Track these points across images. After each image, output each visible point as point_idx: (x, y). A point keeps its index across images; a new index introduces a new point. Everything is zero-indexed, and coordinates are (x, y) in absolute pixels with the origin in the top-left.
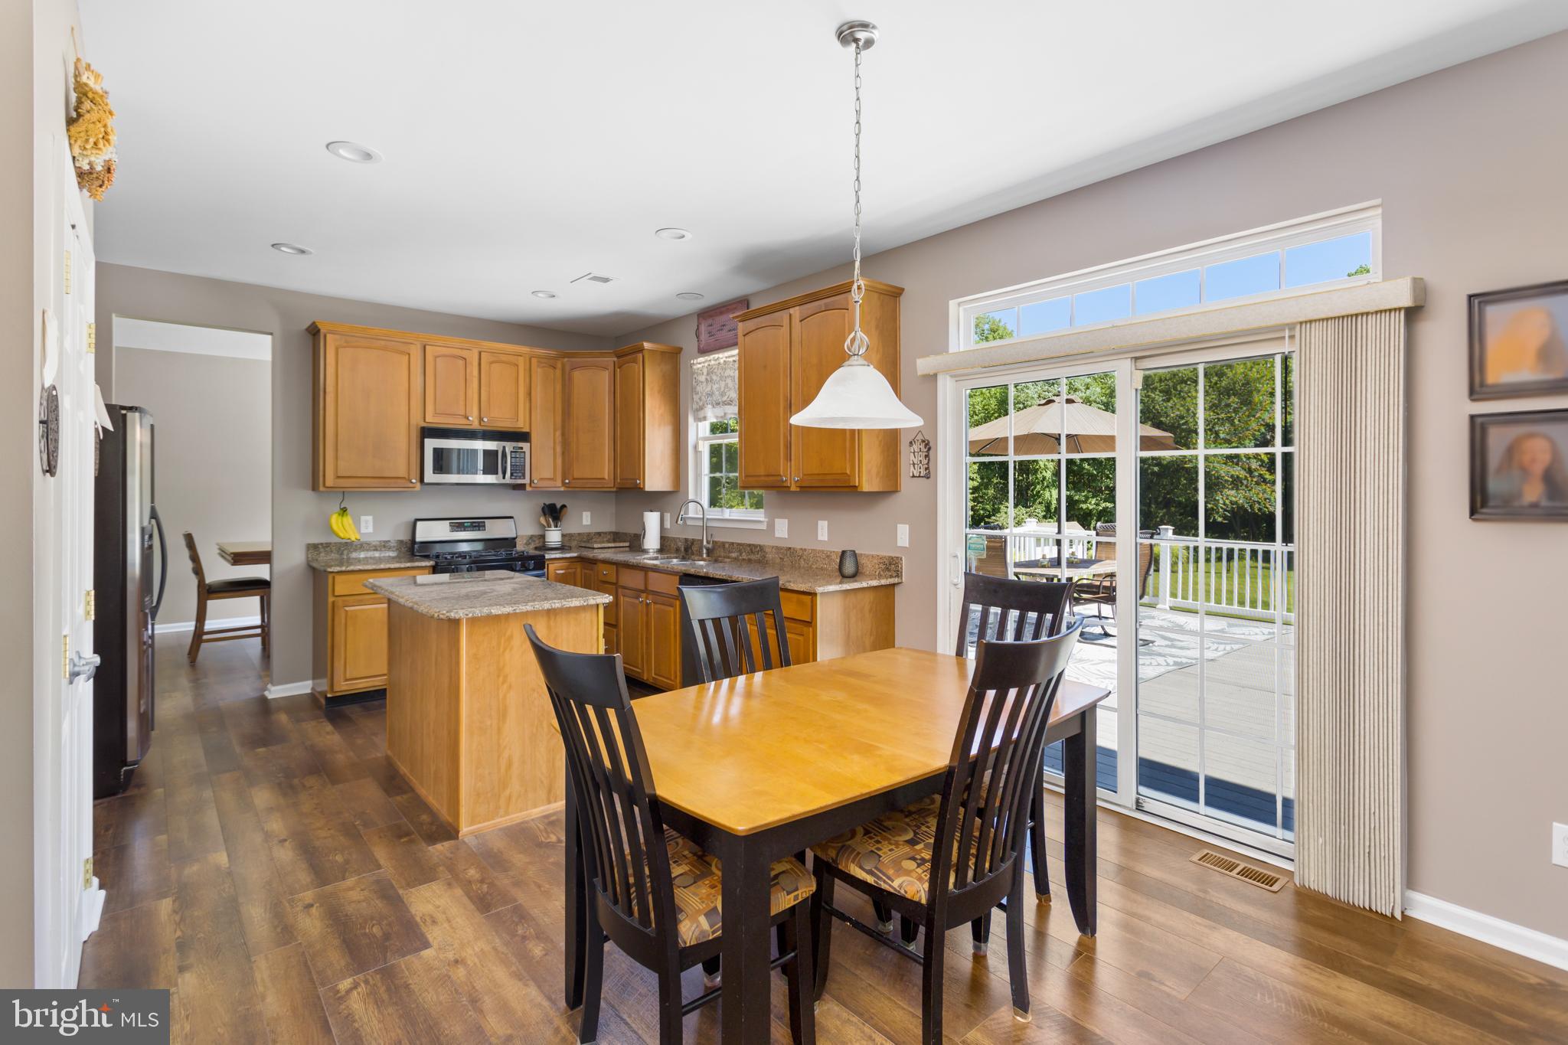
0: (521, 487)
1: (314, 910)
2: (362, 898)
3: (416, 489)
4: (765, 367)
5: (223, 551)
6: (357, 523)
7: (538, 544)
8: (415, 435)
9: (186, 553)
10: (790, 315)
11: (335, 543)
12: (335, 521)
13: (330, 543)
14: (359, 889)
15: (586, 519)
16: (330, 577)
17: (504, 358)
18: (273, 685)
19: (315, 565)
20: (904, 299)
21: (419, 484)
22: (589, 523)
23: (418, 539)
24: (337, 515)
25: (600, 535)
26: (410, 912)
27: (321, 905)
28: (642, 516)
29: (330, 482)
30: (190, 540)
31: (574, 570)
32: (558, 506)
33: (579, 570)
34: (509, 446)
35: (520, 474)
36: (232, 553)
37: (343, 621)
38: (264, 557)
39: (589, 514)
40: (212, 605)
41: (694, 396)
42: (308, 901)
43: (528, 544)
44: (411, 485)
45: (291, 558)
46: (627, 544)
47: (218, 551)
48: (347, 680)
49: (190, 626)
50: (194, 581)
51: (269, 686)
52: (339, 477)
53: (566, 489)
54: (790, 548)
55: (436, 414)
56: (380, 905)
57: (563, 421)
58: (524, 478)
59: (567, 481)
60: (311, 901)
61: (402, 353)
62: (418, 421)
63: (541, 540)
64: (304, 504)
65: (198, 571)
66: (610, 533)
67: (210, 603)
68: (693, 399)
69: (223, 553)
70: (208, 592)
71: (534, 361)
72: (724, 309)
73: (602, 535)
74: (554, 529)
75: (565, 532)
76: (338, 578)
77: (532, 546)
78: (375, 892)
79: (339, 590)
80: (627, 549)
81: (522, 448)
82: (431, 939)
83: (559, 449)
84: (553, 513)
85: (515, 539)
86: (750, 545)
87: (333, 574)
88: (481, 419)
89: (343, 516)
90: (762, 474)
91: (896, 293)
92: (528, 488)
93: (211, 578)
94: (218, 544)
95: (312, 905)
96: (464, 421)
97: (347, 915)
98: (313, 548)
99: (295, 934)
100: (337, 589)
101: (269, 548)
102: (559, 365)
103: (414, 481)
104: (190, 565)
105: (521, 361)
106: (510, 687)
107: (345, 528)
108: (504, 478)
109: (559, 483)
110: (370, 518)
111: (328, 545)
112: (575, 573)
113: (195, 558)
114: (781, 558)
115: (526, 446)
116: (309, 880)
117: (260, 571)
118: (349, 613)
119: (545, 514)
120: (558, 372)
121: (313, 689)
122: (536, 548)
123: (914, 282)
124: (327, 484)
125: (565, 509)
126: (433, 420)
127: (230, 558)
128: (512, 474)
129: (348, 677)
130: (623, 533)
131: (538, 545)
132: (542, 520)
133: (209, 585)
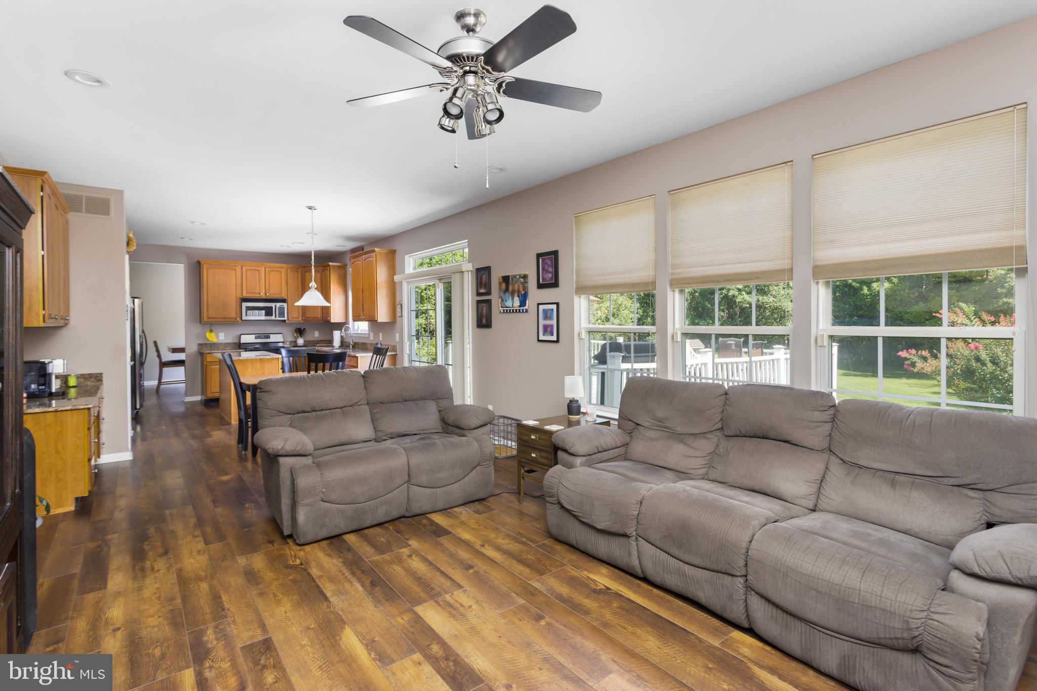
0: (284, 321)
3: (239, 322)
5: (169, 347)
6: (217, 336)
7: (294, 344)
8: (239, 301)
9: (154, 349)
10: (362, 258)
11: (209, 343)
12: (208, 335)
15: (317, 334)
17: (275, 269)
18: (190, 397)
19: (201, 351)
20: (397, 253)
21: (240, 320)
22: (318, 336)
23: (242, 342)
24: (209, 332)
28: (333, 333)
29: (205, 319)
30: (155, 343)
32: (302, 329)
34: (277, 304)
35: (283, 316)
36: (171, 349)
38: (182, 350)
39: (318, 332)
40: (165, 370)
43: (289, 344)
44: (237, 321)
45: (193, 348)
46: (331, 345)
48: (211, 394)
49: (157, 380)
50: (158, 361)
51: (185, 397)
52: (209, 318)
53: (305, 322)
55: (247, 293)
58: (285, 318)
59: (304, 318)
61: (233, 270)
62: (239, 295)
64: (197, 329)
65: (159, 356)
66: (328, 340)
70: (163, 365)
71: (289, 270)
72: (357, 250)
74: (300, 338)
75: (306, 340)
76: (208, 355)
77: (291, 345)
79: (209, 360)
81: (283, 305)
84: (300, 332)
85: (283, 342)
86: (364, 343)
87: (206, 354)
88: (266, 294)
89: (211, 333)
91: (394, 252)
92: (287, 322)
93: (164, 360)
94: (167, 345)
96: (258, 295)
98: (200, 345)
100: (207, 359)
101: (184, 347)
102: (300, 271)
103: (238, 319)
104: (156, 354)
105: (283, 270)
107: (212, 337)
108: (276, 317)
109: (300, 319)
110: (222, 334)
111: (206, 344)
113: (158, 351)
115: (285, 305)
117: (181, 356)
118: (212, 368)
119: (295, 332)
120: (300, 274)
121: (201, 397)
122: (293, 346)
123: (399, 247)
124: (205, 321)
125: (305, 330)
126: (245, 295)
127: (170, 351)
128: (279, 316)
129: (211, 392)
130: (325, 340)
132: (295, 335)
133: (164, 362)
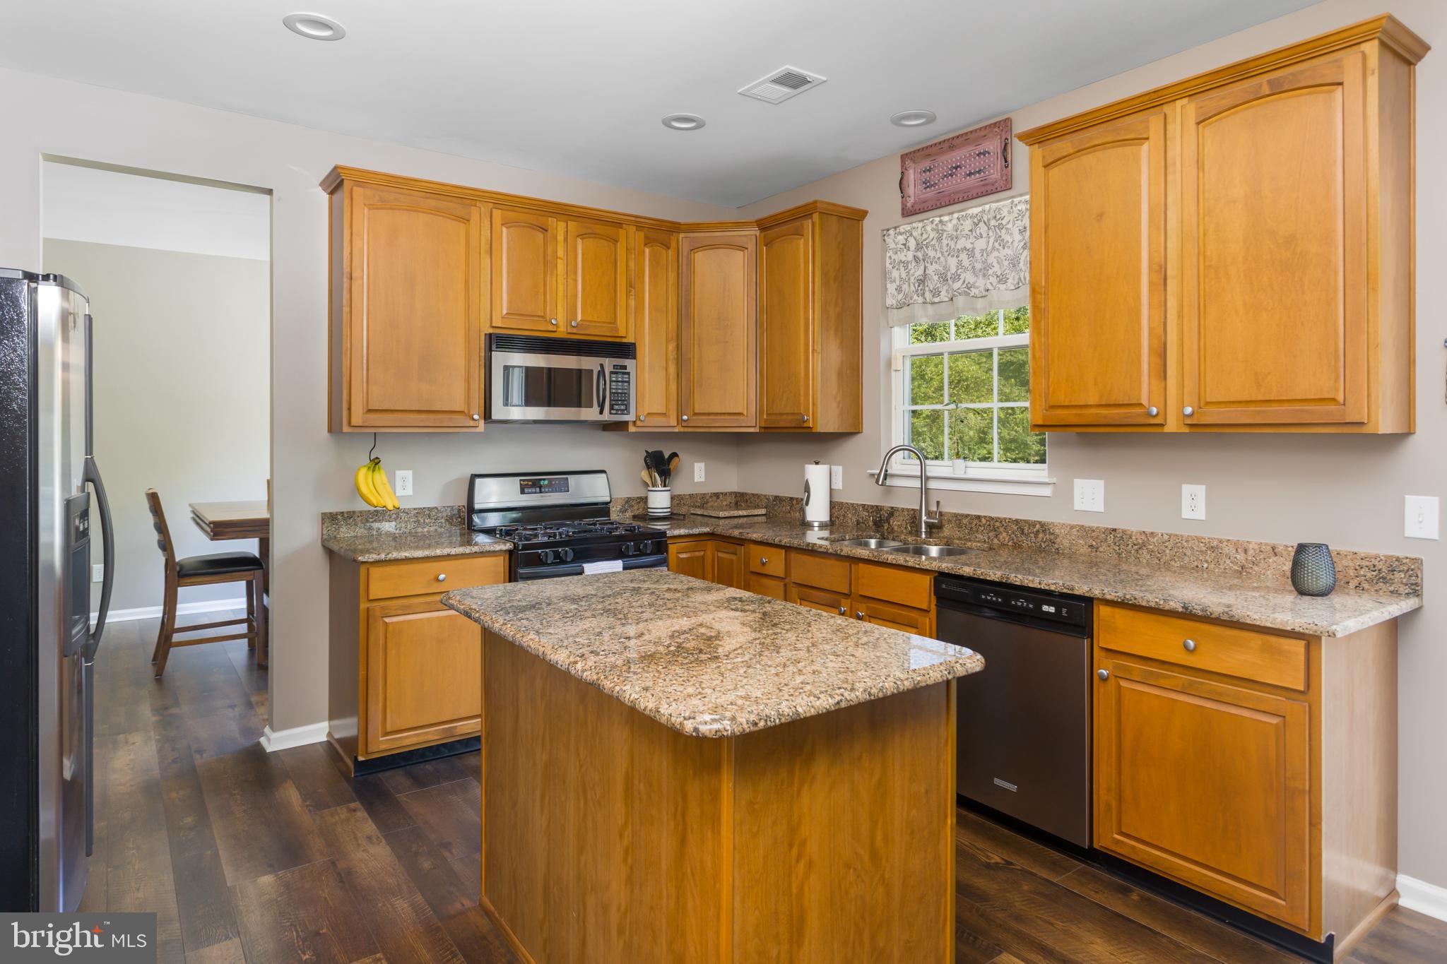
0: (620, 427)
3: (478, 430)
4: (1100, 216)
5: (198, 516)
6: (392, 481)
7: (637, 510)
8: (477, 347)
9: (150, 519)
10: (1165, 115)
11: (361, 512)
12: (364, 478)
13: (354, 512)
15: (700, 473)
16: (363, 569)
17: (599, 229)
18: (273, 729)
19: (335, 547)
21: (482, 422)
22: (703, 479)
23: (477, 505)
24: (366, 469)
25: (718, 498)
28: (803, 471)
29: (356, 419)
30: (154, 502)
31: (702, 553)
32: (666, 456)
33: (709, 553)
34: (608, 363)
35: (623, 407)
36: (210, 523)
37: (382, 641)
39: (702, 465)
41: (889, 286)
43: (623, 511)
44: (472, 423)
45: (300, 532)
46: (763, 511)
47: (192, 515)
48: (387, 734)
49: (155, 612)
50: (160, 559)
51: (267, 730)
52: (370, 411)
53: (682, 430)
54: (1115, 530)
55: (512, 315)
57: (679, 327)
58: (628, 414)
59: (685, 417)
61: (459, 219)
62: (482, 326)
63: (642, 504)
65: (166, 545)
66: (731, 493)
67: (182, 591)
68: (886, 289)
69: (198, 519)
70: (179, 575)
71: (640, 235)
72: (960, 140)
73: (721, 496)
74: (660, 488)
75: (676, 494)
76: (375, 572)
77: (629, 514)
79: (376, 592)
80: (763, 519)
81: (625, 367)
83: (672, 369)
84: (660, 465)
85: (607, 503)
86: (1017, 522)
87: (368, 566)
88: (569, 323)
89: (373, 471)
90: (1092, 401)
92: (632, 429)
93: (182, 555)
94: (190, 505)
96: (544, 326)
98: (330, 519)
100: (372, 588)
101: (264, 514)
102: (673, 243)
103: (476, 417)
104: (155, 536)
105: (621, 236)
106: (810, 865)
107: (376, 489)
108: (601, 412)
109: (673, 420)
110: (409, 474)
111: (352, 515)
112: (703, 558)
113: (161, 527)
114: (1091, 546)
115: (629, 364)
117: (248, 547)
118: (390, 628)
119: (648, 467)
120: (674, 255)
121: (329, 734)
122: (635, 517)
124: (353, 423)
125: (676, 459)
126: (504, 322)
127: (209, 530)
128: (612, 408)
129: (389, 729)
130: (753, 495)
131: (637, 513)
132: (644, 474)
133: (181, 565)
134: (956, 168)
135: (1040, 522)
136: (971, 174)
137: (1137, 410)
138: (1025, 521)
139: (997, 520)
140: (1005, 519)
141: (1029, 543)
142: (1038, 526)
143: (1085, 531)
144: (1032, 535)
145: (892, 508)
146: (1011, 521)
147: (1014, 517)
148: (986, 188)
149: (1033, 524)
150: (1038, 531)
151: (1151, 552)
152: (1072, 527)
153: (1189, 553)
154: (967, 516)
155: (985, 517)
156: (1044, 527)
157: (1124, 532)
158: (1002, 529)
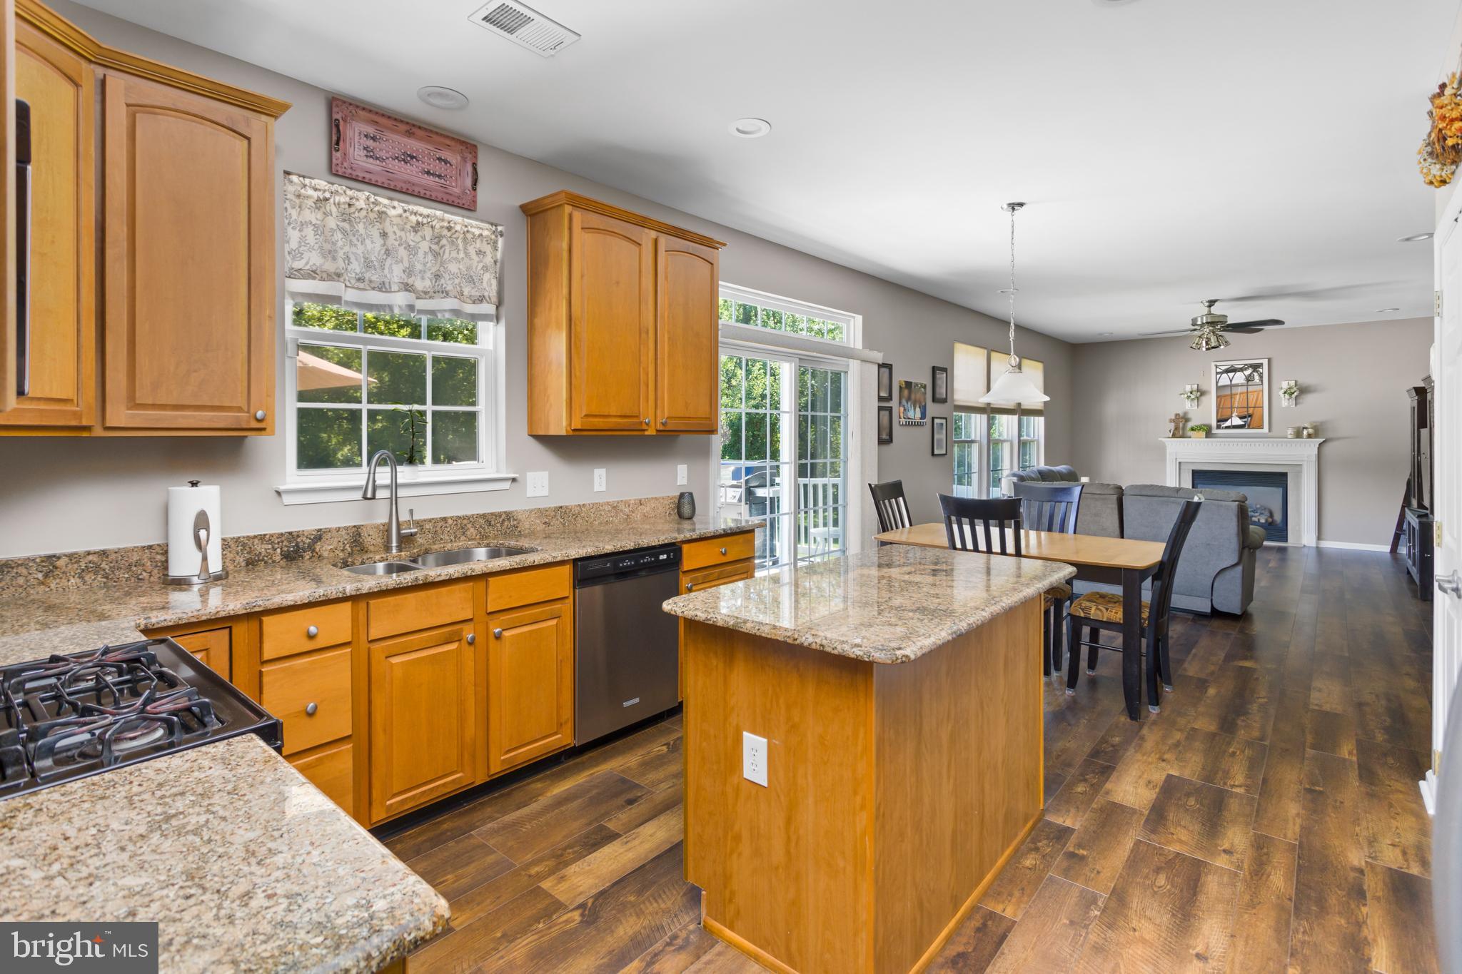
1: (1226, 846)
2: (1179, 828)
14: (1174, 836)
26: (1157, 797)
27: (1216, 846)
42: (1225, 857)
56: (1172, 814)
60: (1223, 855)
78: (1165, 825)
82: (1163, 778)
95: (1225, 851)
97: (1203, 824)
99: (1253, 838)
114: (545, 523)
116: (1210, 878)
134: (412, 157)
135: (505, 512)
136: (428, 173)
137: (635, 420)
138: (492, 514)
139: (465, 518)
140: (473, 515)
141: (496, 532)
142: (503, 516)
143: (541, 512)
144: (498, 525)
145: (319, 530)
146: (479, 516)
147: (481, 512)
148: (448, 197)
149: (500, 515)
150: (504, 520)
151: (583, 518)
152: (532, 511)
153: (603, 513)
154: (430, 520)
155: (451, 518)
156: (509, 516)
157: (567, 507)
158: (469, 526)
